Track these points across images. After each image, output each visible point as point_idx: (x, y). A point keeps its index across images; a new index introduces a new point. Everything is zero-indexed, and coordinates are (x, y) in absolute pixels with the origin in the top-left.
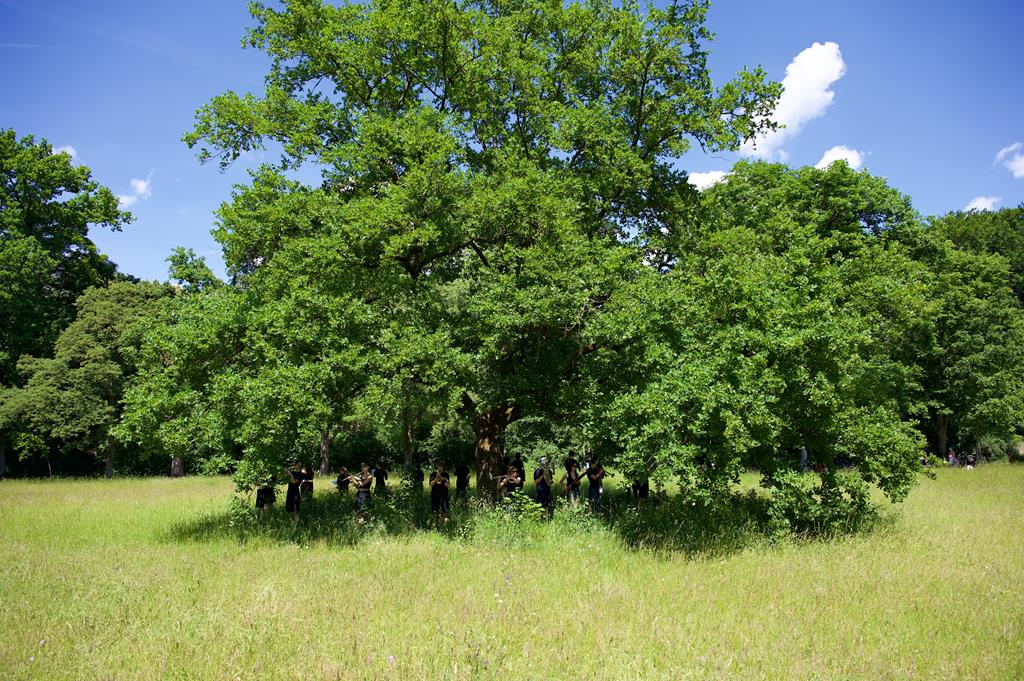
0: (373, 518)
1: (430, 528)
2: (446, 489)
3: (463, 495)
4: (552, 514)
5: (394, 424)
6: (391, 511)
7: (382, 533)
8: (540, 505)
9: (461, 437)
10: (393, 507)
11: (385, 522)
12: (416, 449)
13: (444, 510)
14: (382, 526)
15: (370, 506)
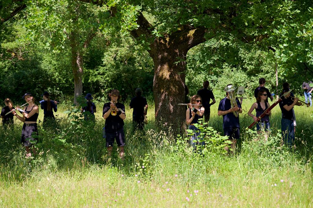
0: (41, 153)
1: (105, 163)
2: (121, 121)
3: (141, 128)
4: (240, 146)
5: (60, 49)
6: (62, 145)
7: (52, 168)
8: (226, 137)
9: (137, 64)
10: (64, 141)
11: (55, 157)
12: (87, 79)
13: (119, 144)
14: (52, 161)
15: (38, 140)
